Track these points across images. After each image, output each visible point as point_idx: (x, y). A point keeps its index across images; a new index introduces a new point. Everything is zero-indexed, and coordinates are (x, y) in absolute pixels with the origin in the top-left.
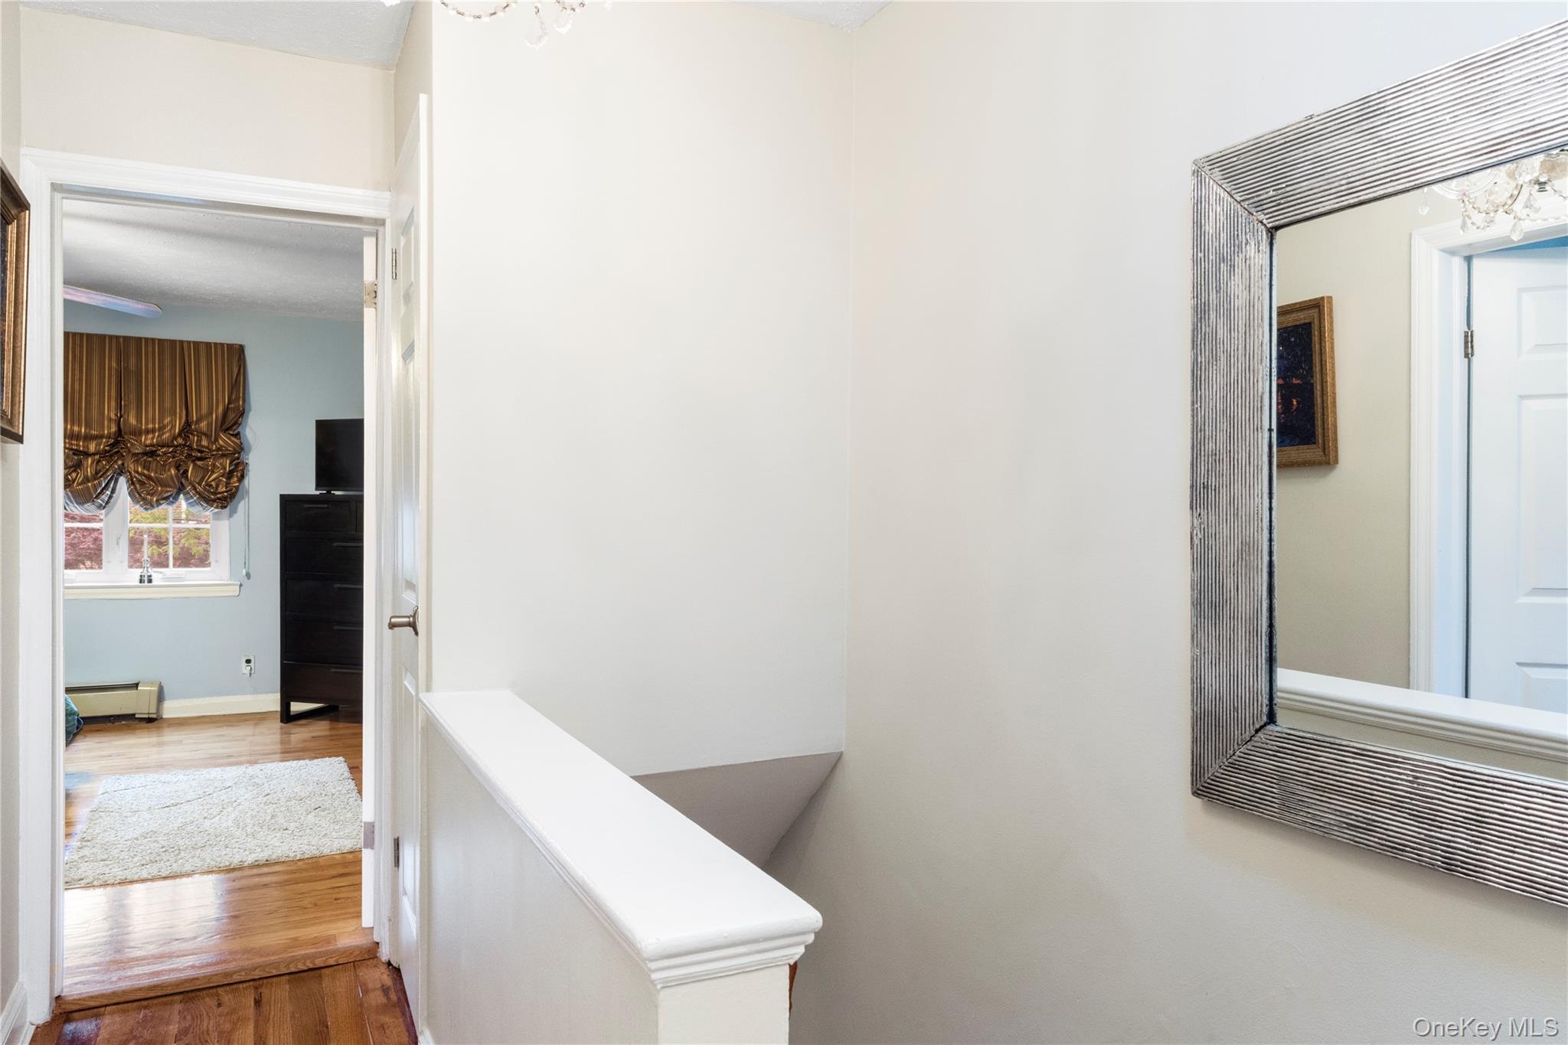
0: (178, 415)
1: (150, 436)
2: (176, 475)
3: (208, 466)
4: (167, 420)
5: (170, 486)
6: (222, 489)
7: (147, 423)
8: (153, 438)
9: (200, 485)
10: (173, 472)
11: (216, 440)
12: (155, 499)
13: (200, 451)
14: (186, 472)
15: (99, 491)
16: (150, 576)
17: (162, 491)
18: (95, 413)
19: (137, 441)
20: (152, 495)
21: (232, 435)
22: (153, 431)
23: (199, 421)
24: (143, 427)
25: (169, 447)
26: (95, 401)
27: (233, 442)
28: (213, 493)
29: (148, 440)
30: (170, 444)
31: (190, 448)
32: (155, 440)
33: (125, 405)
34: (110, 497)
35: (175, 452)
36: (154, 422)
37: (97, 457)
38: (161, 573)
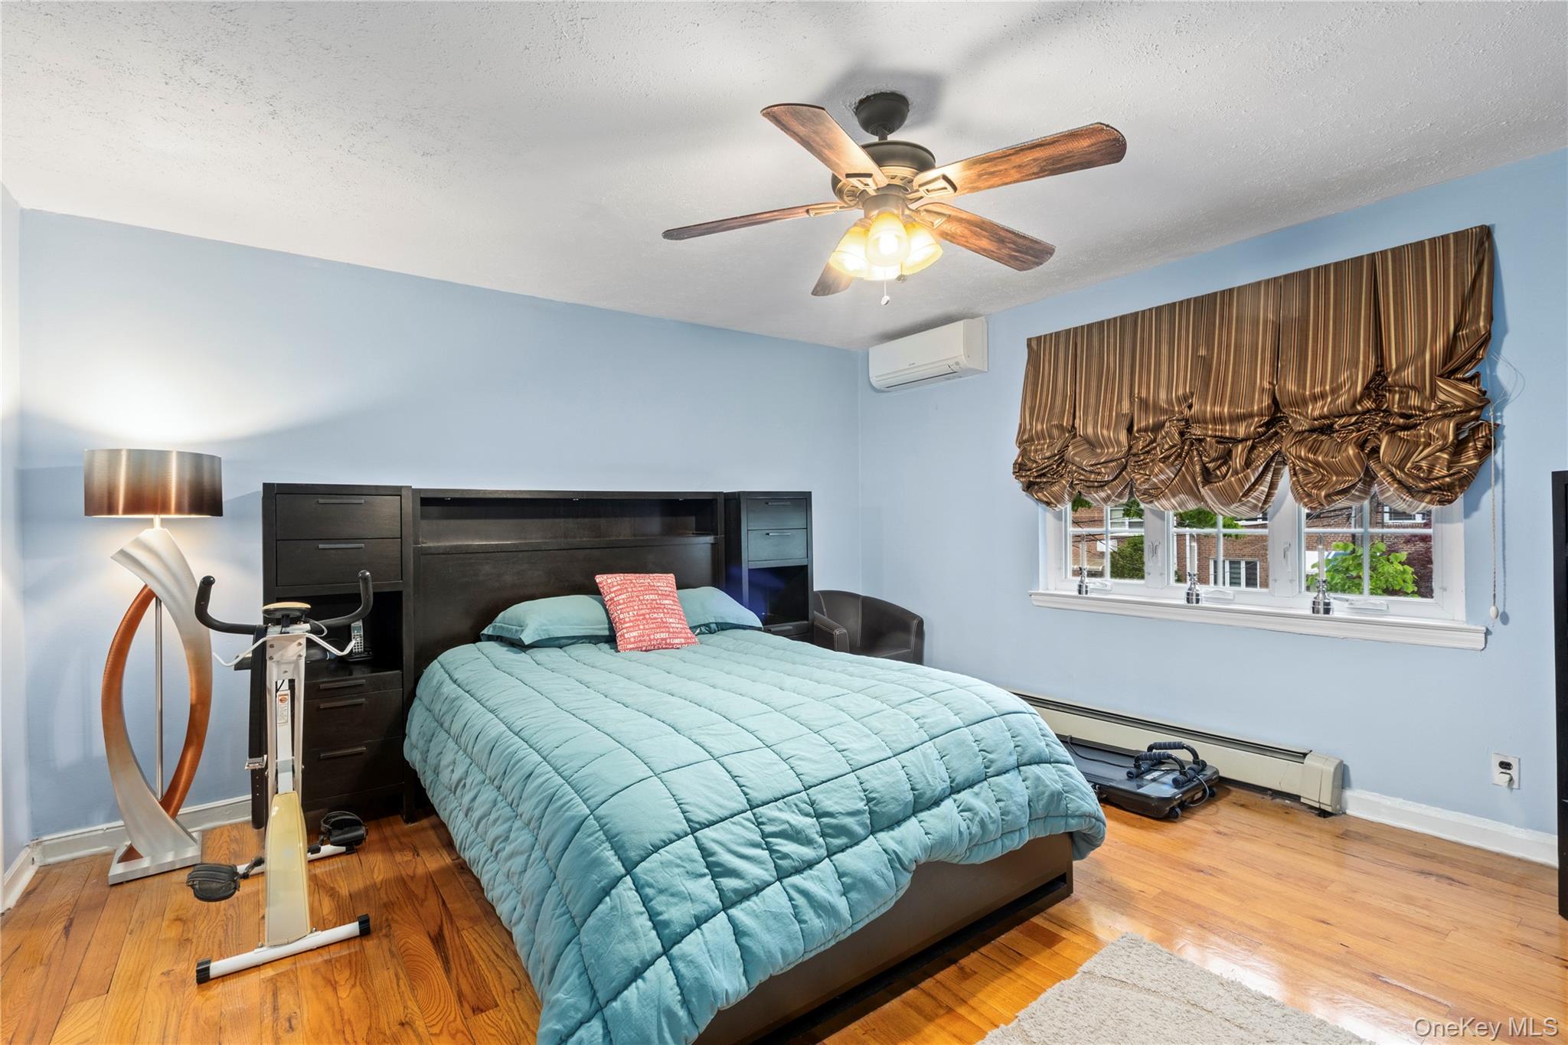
0: (1361, 366)
1: (1320, 404)
2: (1358, 456)
3: (1418, 436)
4: (1344, 376)
5: (1348, 474)
6: (1440, 471)
7: (1313, 387)
8: (1323, 407)
9: (1402, 469)
10: (1351, 452)
11: (1433, 395)
12: (1323, 494)
13: (1402, 416)
14: (1375, 450)
15: (1247, 487)
16: (1328, 604)
17: (1337, 481)
18: (1243, 384)
19: (1300, 414)
20: (1320, 488)
21: (1464, 380)
22: (1323, 396)
23: (1401, 367)
24: (1307, 393)
25: (1350, 415)
26: (1245, 370)
27: (1460, 390)
28: (1423, 480)
29: (1316, 409)
30: (1350, 412)
31: (1388, 412)
32: (1325, 409)
33: (1282, 367)
34: (1269, 495)
35: (1363, 422)
36: (1323, 383)
37: (1249, 443)
38: (1347, 600)
